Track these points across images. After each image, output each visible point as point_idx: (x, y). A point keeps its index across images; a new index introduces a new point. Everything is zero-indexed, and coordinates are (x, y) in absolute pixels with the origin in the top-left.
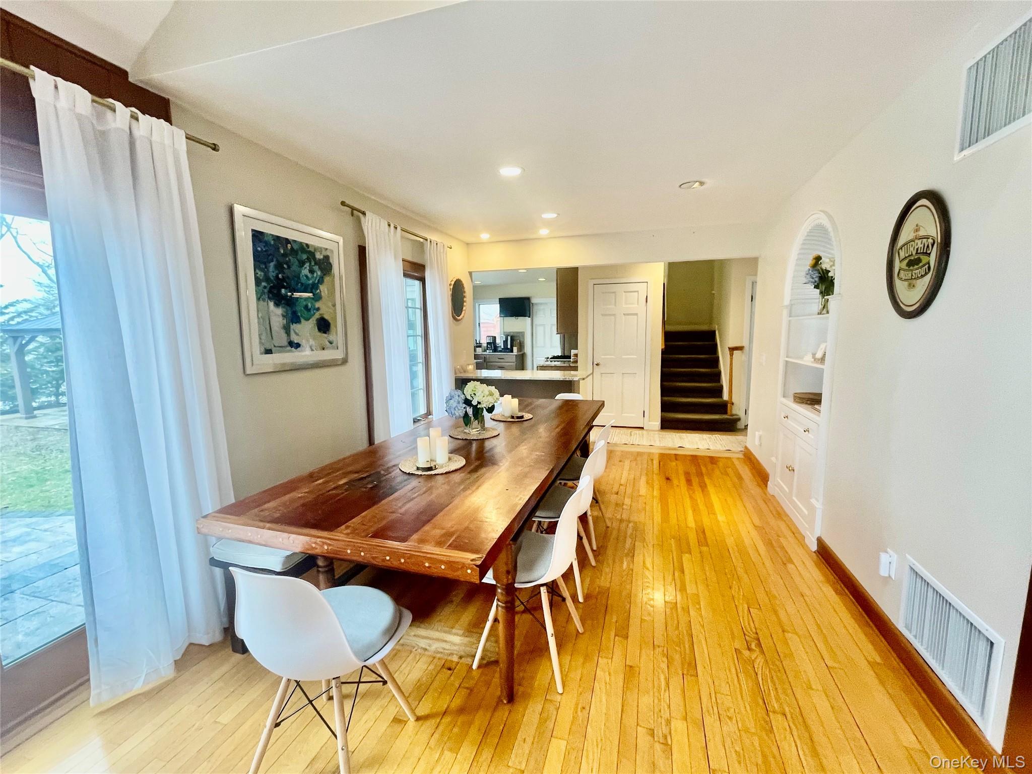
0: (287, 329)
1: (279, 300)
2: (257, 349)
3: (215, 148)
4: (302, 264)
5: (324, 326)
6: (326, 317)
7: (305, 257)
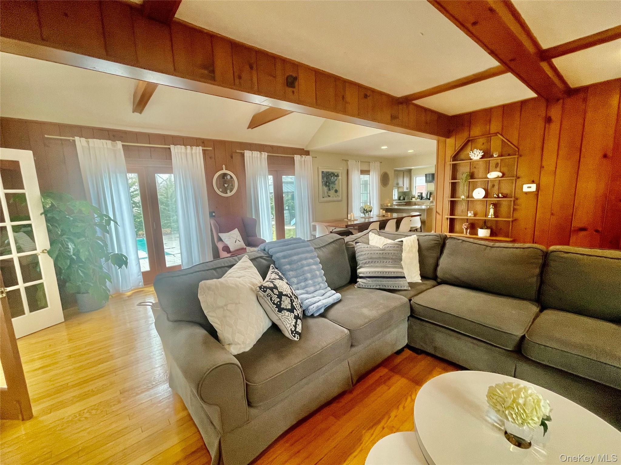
0: (328, 193)
1: (326, 185)
2: (321, 197)
3: (316, 157)
4: (332, 176)
5: (336, 191)
6: (337, 189)
7: (332, 175)
